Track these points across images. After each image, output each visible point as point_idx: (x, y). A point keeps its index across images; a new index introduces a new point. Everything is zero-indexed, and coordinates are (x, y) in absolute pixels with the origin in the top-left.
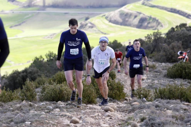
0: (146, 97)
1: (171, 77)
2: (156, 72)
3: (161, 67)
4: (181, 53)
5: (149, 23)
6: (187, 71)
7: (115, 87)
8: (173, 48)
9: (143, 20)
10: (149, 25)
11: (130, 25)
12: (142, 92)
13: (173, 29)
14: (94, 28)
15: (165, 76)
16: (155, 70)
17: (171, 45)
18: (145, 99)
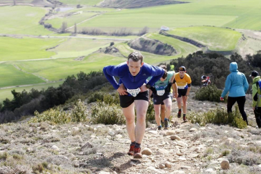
1: (200, 100)
4: (205, 78)
5: (165, 50)
6: (214, 94)
8: (196, 73)
9: (159, 47)
10: (165, 52)
11: (148, 51)
13: (190, 55)
14: (118, 53)
15: (193, 98)
17: (194, 70)
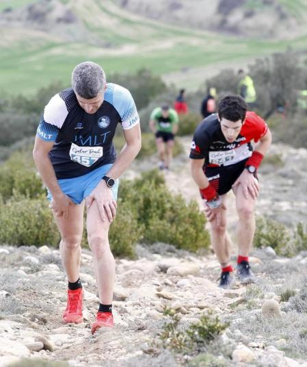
0: (274, 245)
2: (284, 176)
3: (296, 162)
7: (184, 214)
12: (264, 231)
16: (282, 170)
18: (270, 250)
